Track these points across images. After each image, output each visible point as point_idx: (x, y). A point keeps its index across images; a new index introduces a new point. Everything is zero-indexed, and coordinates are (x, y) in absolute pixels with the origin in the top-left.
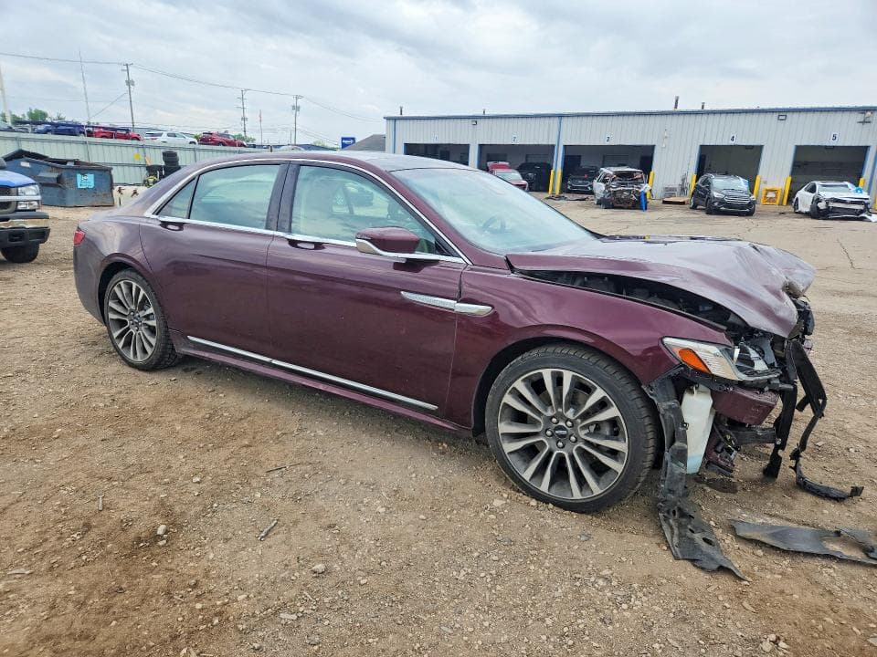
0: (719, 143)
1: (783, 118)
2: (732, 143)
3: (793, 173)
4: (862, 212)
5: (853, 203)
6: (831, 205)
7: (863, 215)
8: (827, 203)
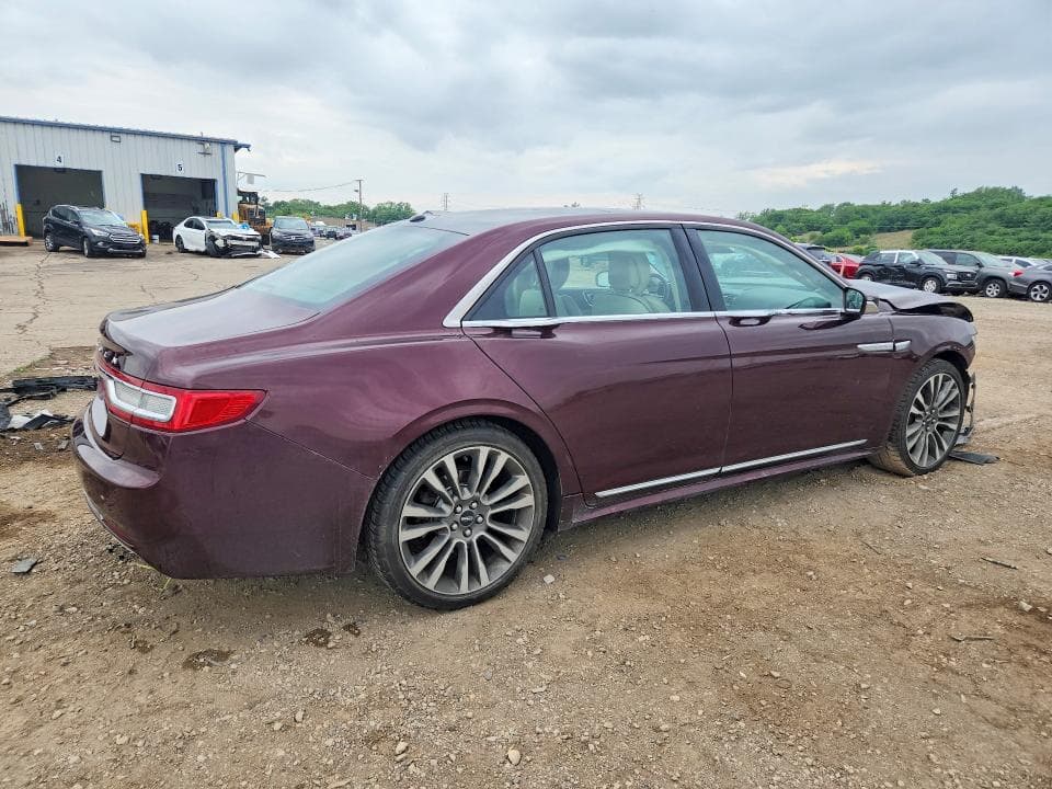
0: (42, 164)
1: (118, 139)
2: (59, 165)
3: (146, 206)
4: (258, 249)
5: (248, 240)
6: (230, 242)
7: (258, 252)
8: (225, 241)
